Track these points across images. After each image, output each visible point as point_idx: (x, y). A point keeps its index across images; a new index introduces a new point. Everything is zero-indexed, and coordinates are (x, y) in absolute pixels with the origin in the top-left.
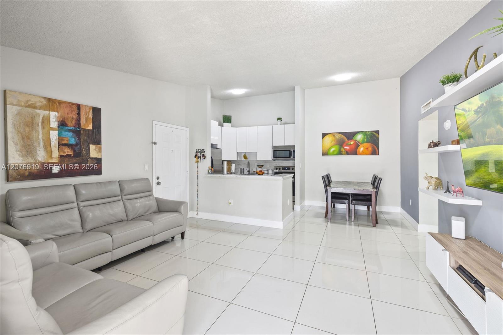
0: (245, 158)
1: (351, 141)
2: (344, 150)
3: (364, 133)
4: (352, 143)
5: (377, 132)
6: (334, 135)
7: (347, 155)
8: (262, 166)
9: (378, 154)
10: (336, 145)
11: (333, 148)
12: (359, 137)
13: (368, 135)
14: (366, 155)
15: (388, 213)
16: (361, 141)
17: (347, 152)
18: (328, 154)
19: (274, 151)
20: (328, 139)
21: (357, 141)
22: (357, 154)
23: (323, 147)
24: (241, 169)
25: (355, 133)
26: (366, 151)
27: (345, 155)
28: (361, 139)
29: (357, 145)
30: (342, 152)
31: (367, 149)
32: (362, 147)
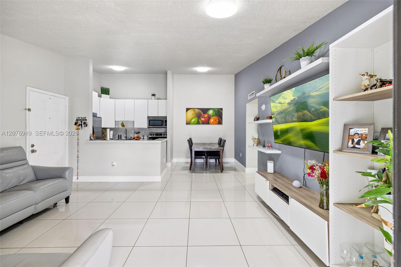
0: (123, 125)
1: (206, 115)
2: (201, 121)
3: (214, 109)
5: (222, 109)
6: (194, 110)
7: (203, 124)
8: (139, 132)
9: (222, 124)
10: (196, 117)
11: (194, 119)
12: (211, 112)
13: (216, 111)
14: (215, 124)
15: (227, 163)
16: (212, 115)
17: (203, 122)
18: (190, 123)
19: (149, 120)
20: (190, 113)
21: (210, 115)
22: (209, 124)
23: (186, 118)
24: (118, 135)
25: (208, 109)
26: (215, 122)
27: (201, 124)
29: (209, 118)
30: (200, 122)
31: (216, 120)
32: (212, 119)
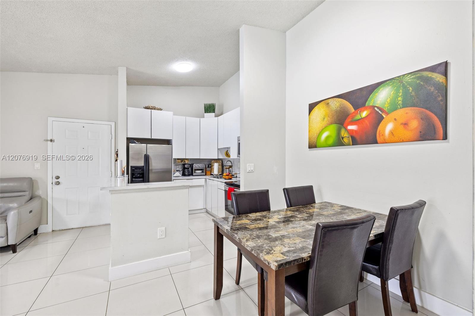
1: (363, 111)
2: (346, 135)
3: (397, 81)
4: (364, 114)
5: (443, 67)
6: (328, 104)
7: (353, 144)
9: (445, 137)
10: (331, 123)
11: (326, 131)
12: (382, 96)
13: (409, 84)
14: (403, 141)
16: (386, 105)
17: (353, 138)
18: (318, 145)
20: (319, 114)
21: (378, 108)
22: (377, 143)
25: (374, 89)
26: (403, 133)
27: (349, 145)
28: (389, 100)
29: (377, 118)
31: (405, 124)
32: (390, 121)
